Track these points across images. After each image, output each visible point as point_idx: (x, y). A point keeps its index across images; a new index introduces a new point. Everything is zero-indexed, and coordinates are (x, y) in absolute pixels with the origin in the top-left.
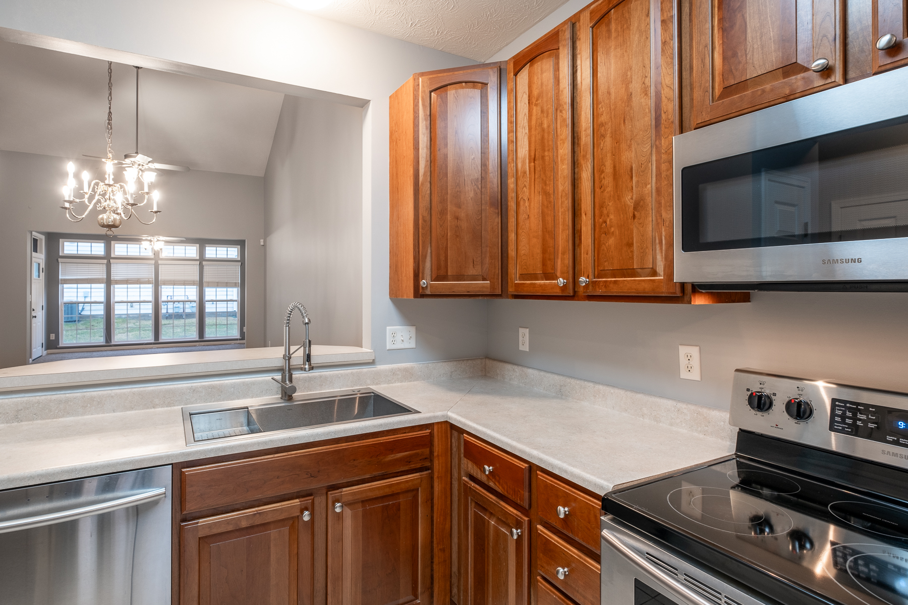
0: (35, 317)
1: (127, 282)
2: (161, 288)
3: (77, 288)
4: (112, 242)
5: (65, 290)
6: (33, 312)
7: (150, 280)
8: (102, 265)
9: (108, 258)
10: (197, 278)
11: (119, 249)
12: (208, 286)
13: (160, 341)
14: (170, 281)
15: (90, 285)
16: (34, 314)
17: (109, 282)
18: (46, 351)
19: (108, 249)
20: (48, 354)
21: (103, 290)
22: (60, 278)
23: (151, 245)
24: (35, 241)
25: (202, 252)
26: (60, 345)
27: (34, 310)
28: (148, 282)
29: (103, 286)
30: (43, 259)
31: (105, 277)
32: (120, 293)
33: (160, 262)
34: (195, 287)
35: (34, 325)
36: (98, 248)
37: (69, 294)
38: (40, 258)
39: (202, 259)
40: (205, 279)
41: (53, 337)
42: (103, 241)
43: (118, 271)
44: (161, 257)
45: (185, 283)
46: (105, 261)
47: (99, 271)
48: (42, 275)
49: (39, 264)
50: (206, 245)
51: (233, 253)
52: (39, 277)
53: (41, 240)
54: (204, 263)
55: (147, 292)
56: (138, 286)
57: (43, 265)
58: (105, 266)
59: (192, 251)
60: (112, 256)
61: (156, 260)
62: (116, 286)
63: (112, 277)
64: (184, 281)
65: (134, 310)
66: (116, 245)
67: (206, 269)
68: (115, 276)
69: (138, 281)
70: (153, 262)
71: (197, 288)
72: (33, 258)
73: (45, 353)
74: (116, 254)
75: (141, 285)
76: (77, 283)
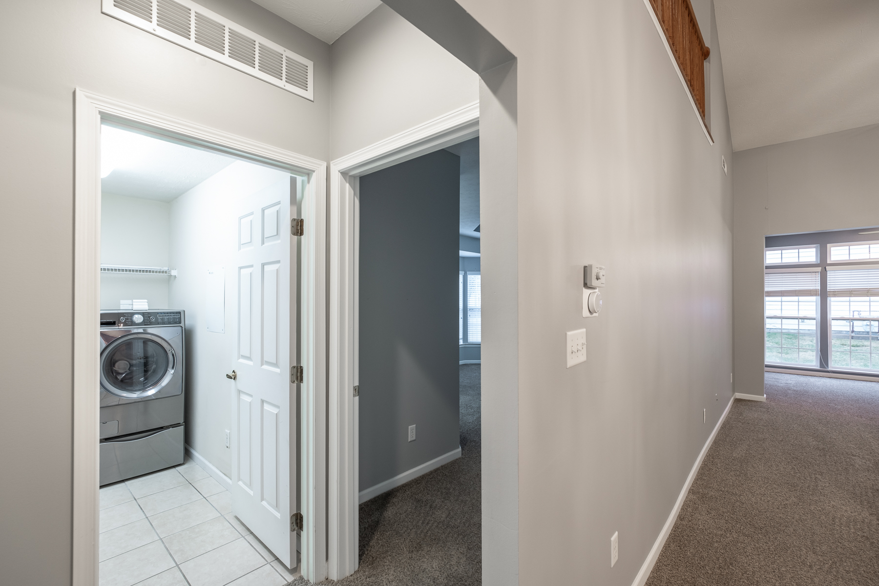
1: (850, 293)
2: (830, 300)
3: (799, 302)
4: (828, 245)
8: (814, 274)
9: (823, 265)
11: (838, 252)
17: (824, 294)
19: (823, 254)
31: (819, 288)
32: (838, 307)
36: (808, 254)
43: (836, 280)
46: (819, 269)
47: (810, 282)
56: (867, 299)
58: (818, 275)
60: (828, 262)
62: (833, 299)
63: (828, 288)
66: (832, 248)
68: (830, 287)
74: (832, 259)
75: (871, 297)
76: (782, 296)
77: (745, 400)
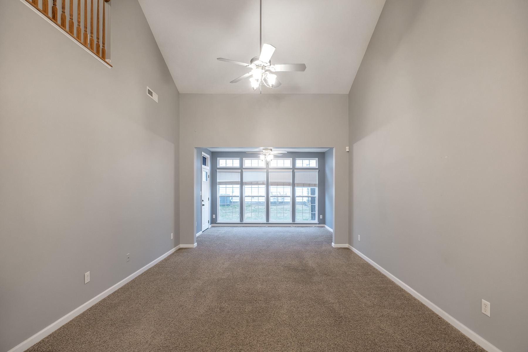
0: (204, 205)
1: (251, 183)
2: (270, 187)
3: (226, 188)
4: (244, 158)
5: (220, 189)
6: (202, 202)
7: (264, 182)
8: (238, 173)
9: (241, 169)
10: (291, 181)
11: (248, 163)
12: (298, 186)
13: (270, 222)
14: (275, 183)
15: (232, 185)
16: (203, 203)
17: (242, 184)
18: (211, 225)
19: (241, 163)
20: (212, 227)
21: (239, 189)
22: (217, 181)
23: (265, 157)
24: (204, 159)
25: (294, 163)
26: (218, 222)
27: (203, 201)
28: (263, 184)
29: (239, 186)
30: (209, 170)
31: (240, 180)
32: (247, 190)
33: (270, 171)
34: (290, 187)
35: (203, 210)
36: (236, 163)
37: (222, 191)
38: (206, 169)
39: (294, 169)
40: (296, 182)
41: (214, 216)
42: (239, 158)
43: (248, 176)
44: (270, 167)
45: (284, 184)
46: (240, 171)
47: (236, 177)
48: (208, 179)
49: (207, 172)
50: (297, 158)
51: (313, 163)
52: (207, 181)
53: (208, 158)
54: (295, 170)
55: (262, 190)
56: (257, 186)
57: (209, 174)
58: (240, 174)
59: (287, 163)
60: (244, 168)
61: (267, 170)
62: (246, 186)
64: (283, 183)
65: (255, 200)
66: (246, 160)
67: (297, 174)
68: (245, 180)
69: (257, 183)
70: (266, 170)
71: (291, 188)
72: (202, 169)
73: (210, 226)
74: (245, 166)
75: (259, 186)
76: (226, 184)
77: (187, 248)
